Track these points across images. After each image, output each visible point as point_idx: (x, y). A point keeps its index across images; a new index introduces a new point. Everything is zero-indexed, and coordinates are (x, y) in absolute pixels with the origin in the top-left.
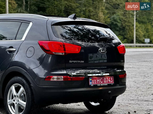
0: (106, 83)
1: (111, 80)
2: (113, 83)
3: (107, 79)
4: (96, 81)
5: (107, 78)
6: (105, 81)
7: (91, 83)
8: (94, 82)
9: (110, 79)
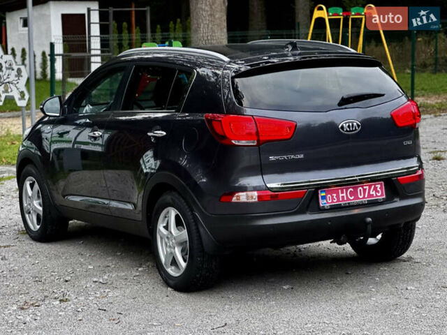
0: (364, 197)
1: (377, 191)
2: (384, 197)
3: (365, 190)
4: (338, 197)
5: (367, 187)
6: (361, 195)
7: (325, 201)
8: (333, 199)
9: (375, 189)
